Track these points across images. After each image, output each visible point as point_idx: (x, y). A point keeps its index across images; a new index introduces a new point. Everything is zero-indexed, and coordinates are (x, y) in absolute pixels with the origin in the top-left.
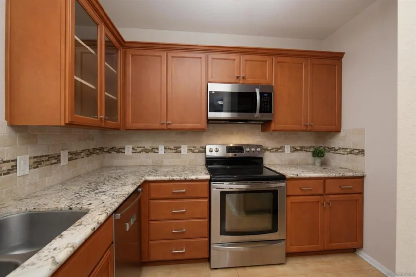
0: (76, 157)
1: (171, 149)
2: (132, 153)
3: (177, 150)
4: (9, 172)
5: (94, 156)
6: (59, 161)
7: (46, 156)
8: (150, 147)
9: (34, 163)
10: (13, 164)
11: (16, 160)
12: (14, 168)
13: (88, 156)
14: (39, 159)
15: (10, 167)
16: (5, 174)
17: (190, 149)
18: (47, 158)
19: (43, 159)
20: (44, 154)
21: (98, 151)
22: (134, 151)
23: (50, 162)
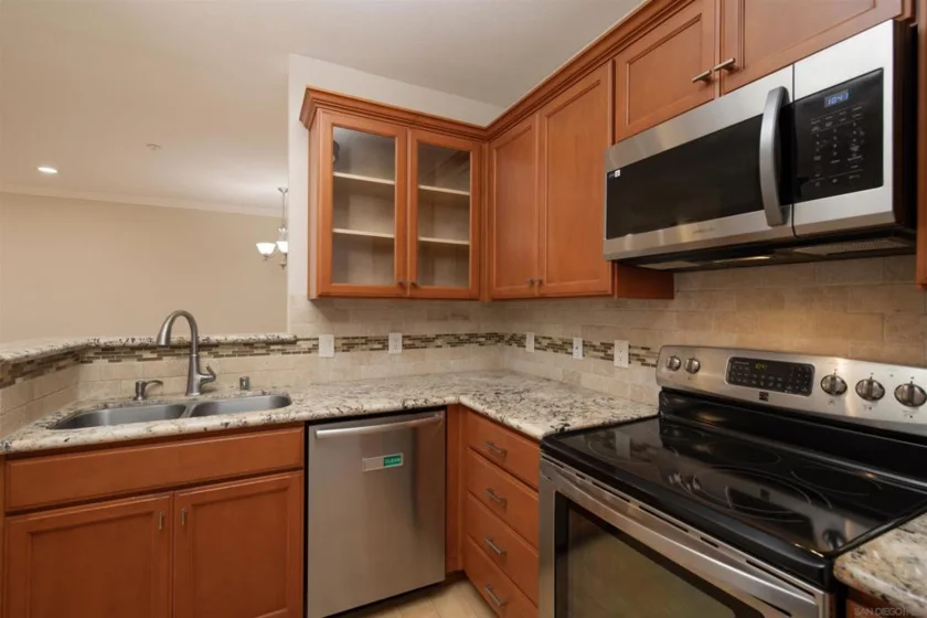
0: (423, 345)
1: (594, 348)
2: (536, 348)
3: (606, 352)
4: (309, 351)
5: (472, 347)
6: (385, 347)
7: (362, 338)
8: (560, 339)
9: (343, 344)
10: (315, 342)
11: (317, 339)
12: (315, 348)
13: (453, 345)
14: (351, 341)
15: (311, 346)
16: (304, 352)
17: (636, 352)
18: (363, 341)
19: (357, 341)
20: (360, 335)
21: (483, 339)
22: (538, 346)
23: (370, 346)
